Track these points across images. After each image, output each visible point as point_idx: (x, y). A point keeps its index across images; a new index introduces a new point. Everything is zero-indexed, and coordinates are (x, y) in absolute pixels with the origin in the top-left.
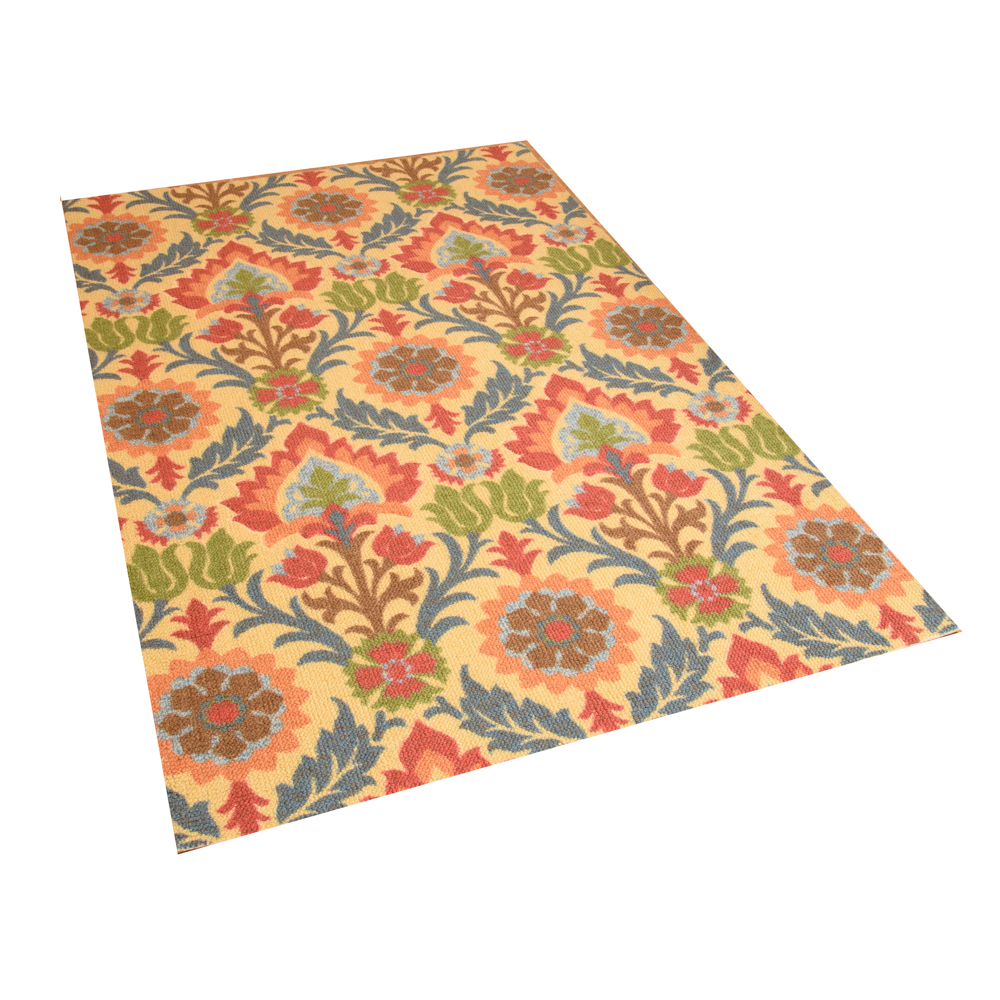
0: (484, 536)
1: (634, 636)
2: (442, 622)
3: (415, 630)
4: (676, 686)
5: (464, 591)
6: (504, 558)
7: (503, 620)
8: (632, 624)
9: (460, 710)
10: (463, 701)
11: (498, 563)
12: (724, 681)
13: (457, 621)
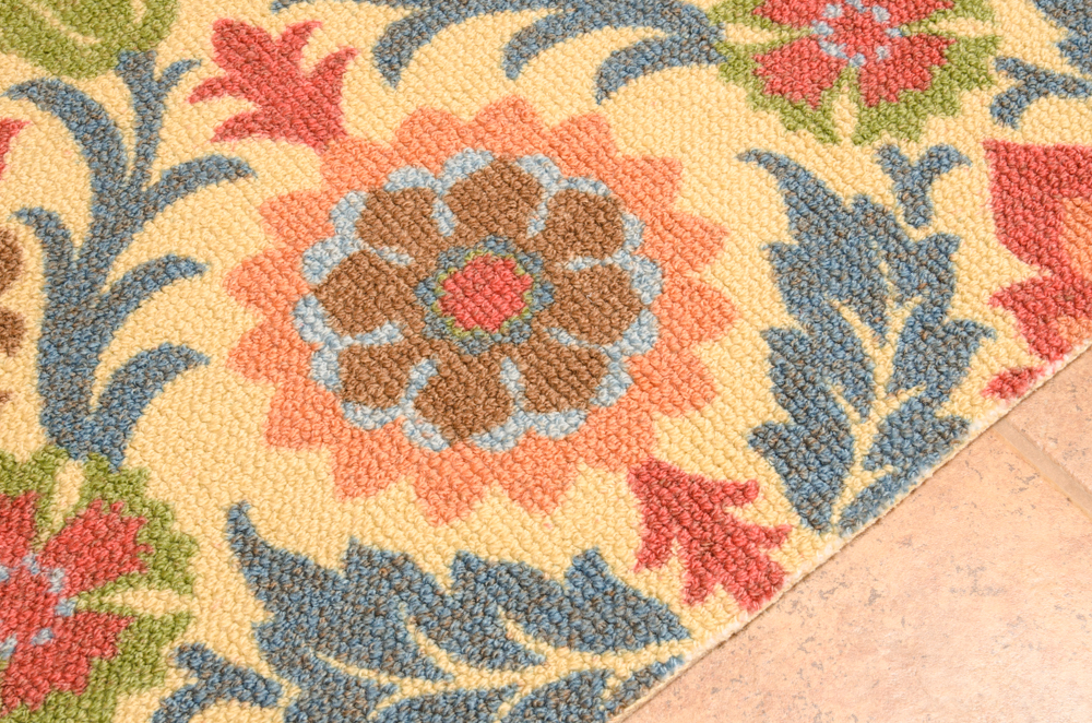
0: (166, 54)
1: (707, 240)
2: (121, 379)
3: (44, 438)
4: (883, 366)
5: (159, 253)
6: (247, 106)
7: (309, 311)
8: (691, 201)
9: (266, 671)
10: (266, 637)
11: (236, 128)
12: (1011, 298)
13: (168, 362)
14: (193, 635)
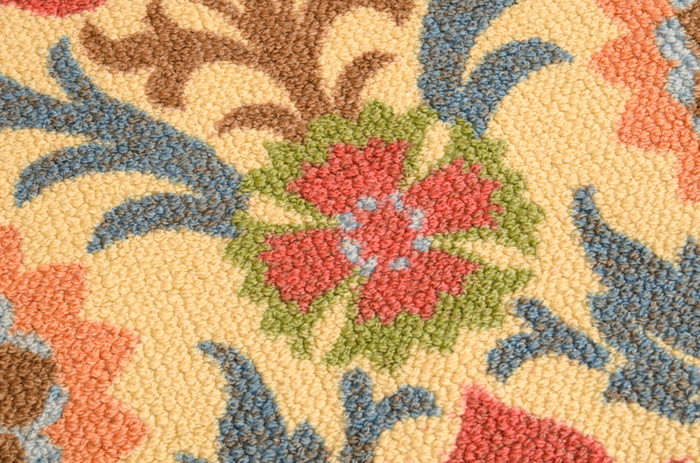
2: (491, 62)
3: (419, 98)
7: (671, 32)
9: (596, 336)
10: (599, 307)
13: (536, 54)
14: (532, 291)
